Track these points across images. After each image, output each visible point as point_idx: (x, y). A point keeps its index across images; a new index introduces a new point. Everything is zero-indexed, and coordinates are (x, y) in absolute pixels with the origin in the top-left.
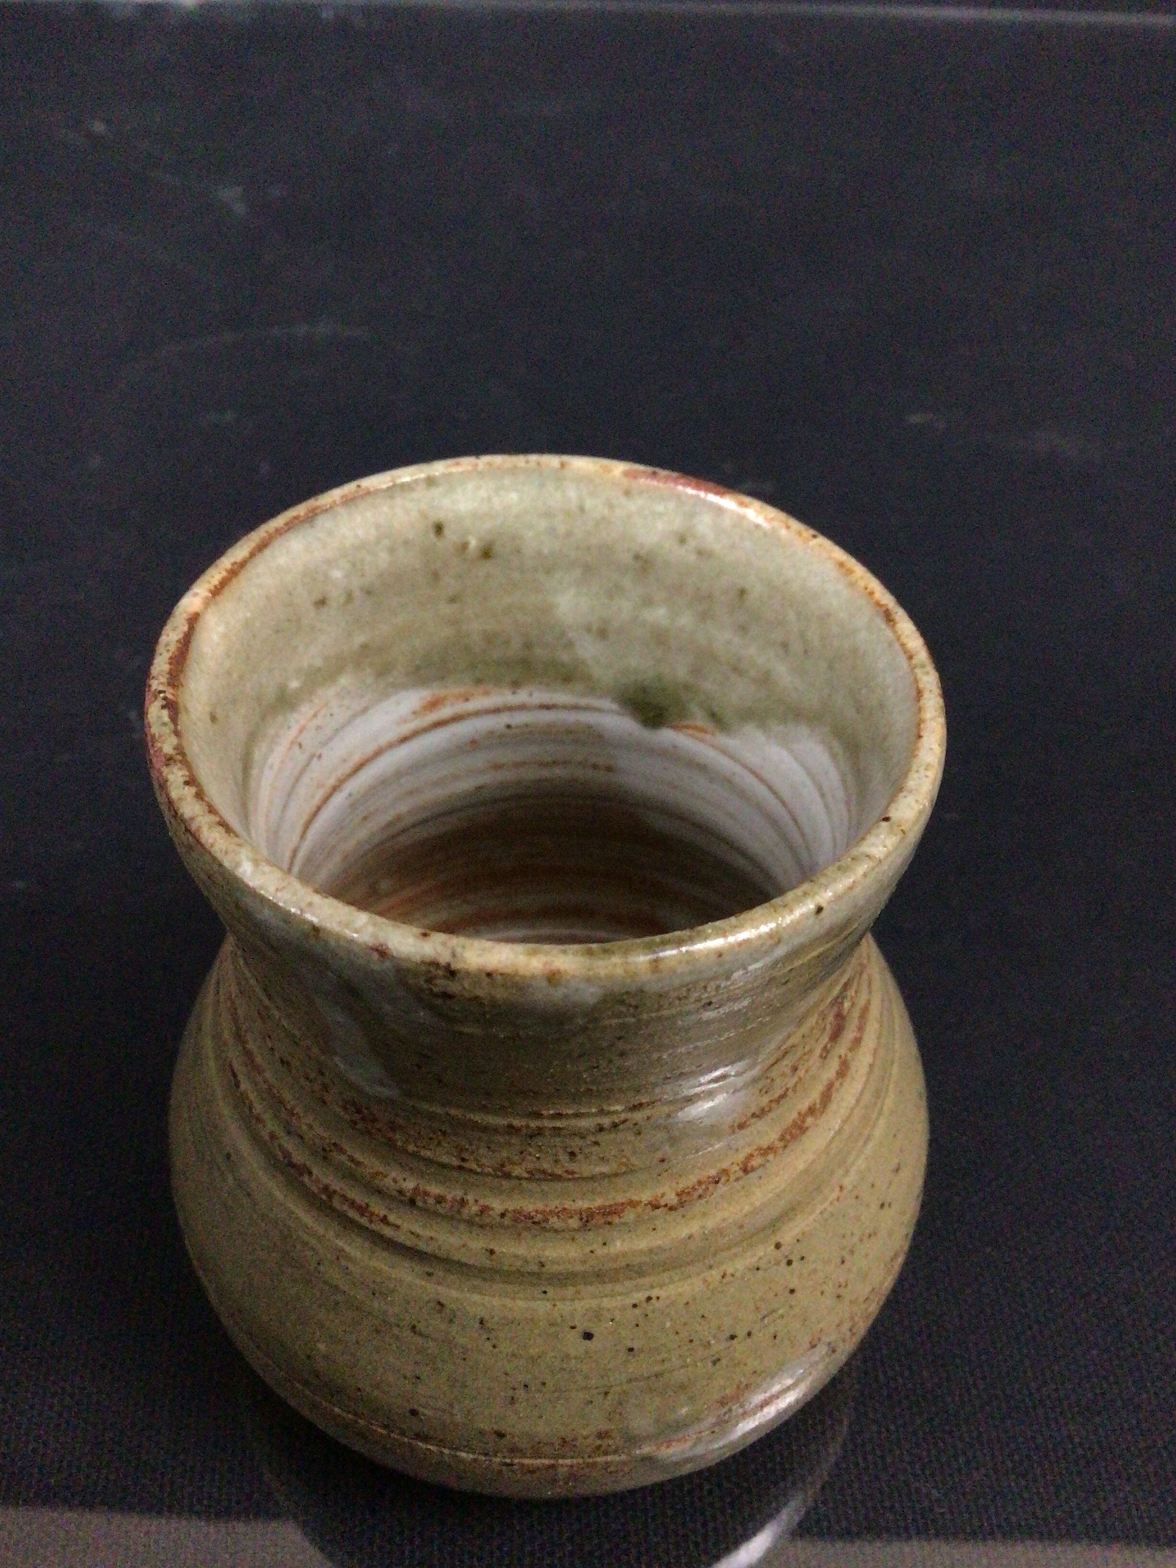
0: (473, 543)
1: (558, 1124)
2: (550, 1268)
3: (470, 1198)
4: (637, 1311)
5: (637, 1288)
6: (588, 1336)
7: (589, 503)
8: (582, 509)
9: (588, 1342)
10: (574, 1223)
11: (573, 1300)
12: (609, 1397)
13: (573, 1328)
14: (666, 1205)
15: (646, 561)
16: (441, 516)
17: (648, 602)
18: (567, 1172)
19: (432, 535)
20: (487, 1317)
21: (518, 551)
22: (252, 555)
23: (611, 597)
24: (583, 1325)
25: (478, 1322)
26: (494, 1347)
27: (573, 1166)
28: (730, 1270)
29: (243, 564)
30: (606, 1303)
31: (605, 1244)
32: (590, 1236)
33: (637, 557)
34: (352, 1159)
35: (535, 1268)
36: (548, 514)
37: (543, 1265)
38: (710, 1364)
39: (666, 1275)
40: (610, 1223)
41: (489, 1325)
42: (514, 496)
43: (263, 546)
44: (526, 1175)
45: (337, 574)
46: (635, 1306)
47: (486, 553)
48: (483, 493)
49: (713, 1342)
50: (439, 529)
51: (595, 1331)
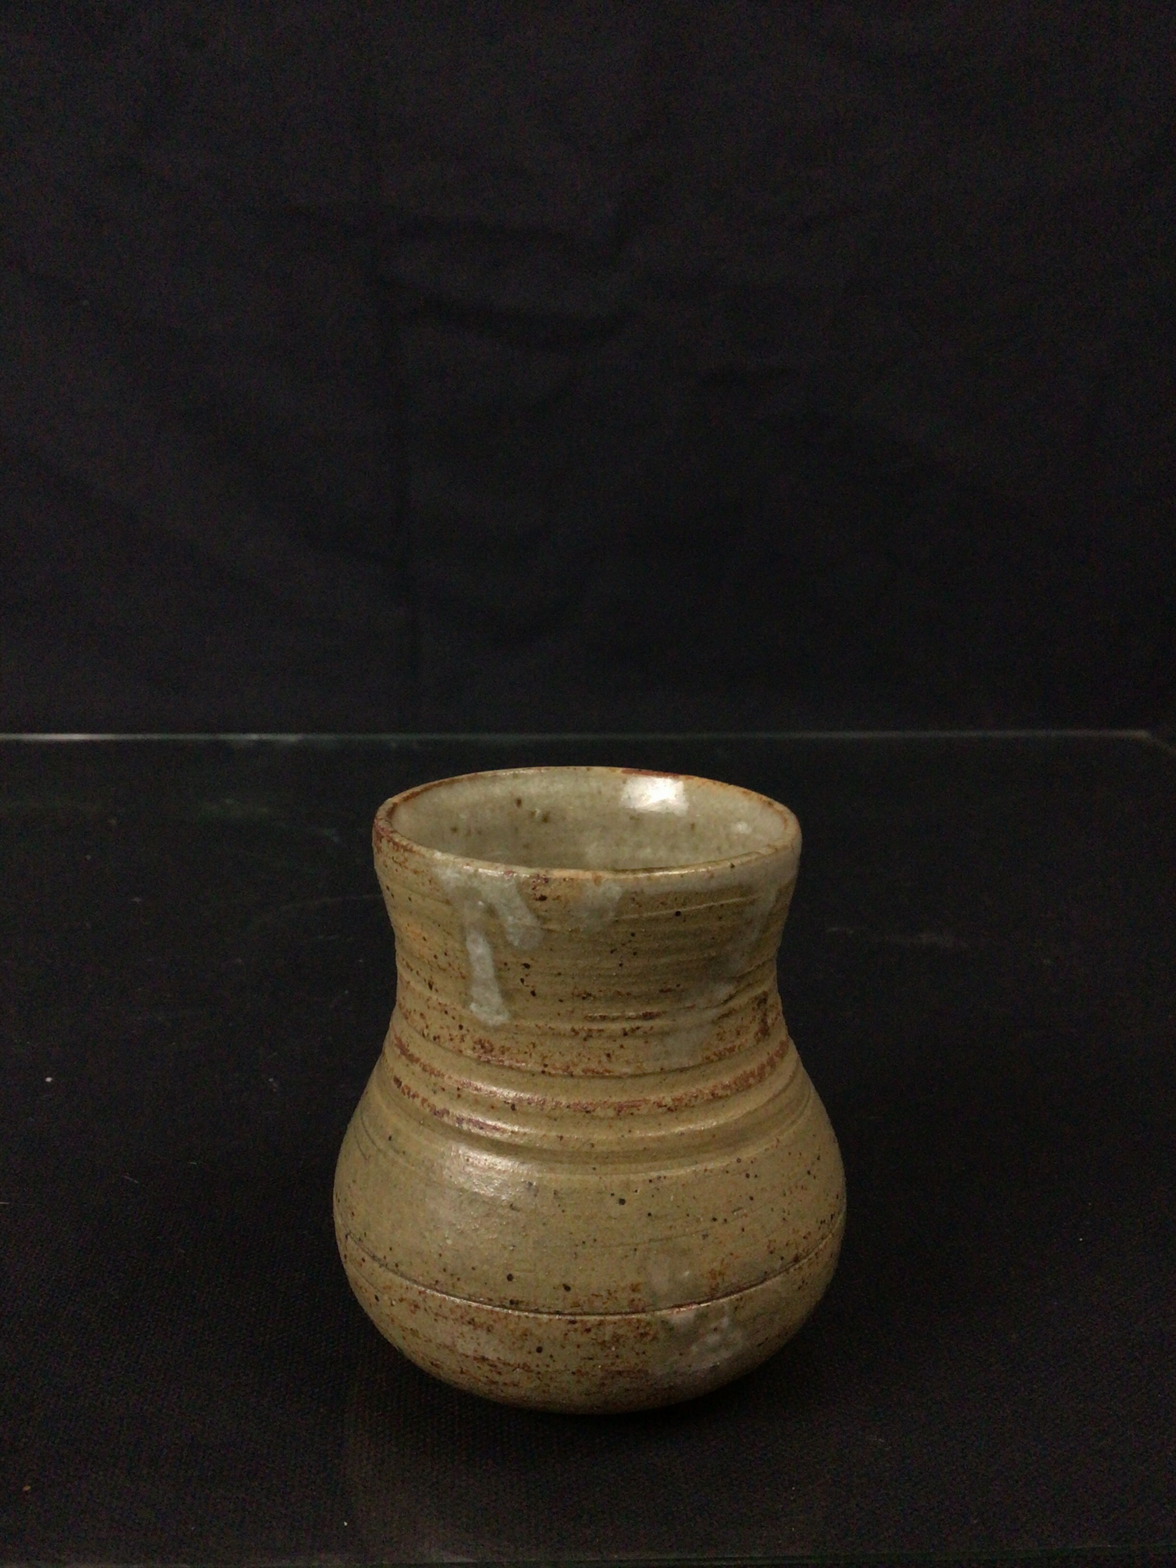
0: (538, 811)
1: (602, 1026)
2: (599, 1148)
3: (549, 1098)
4: (652, 1186)
5: (652, 1169)
6: (622, 1202)
7: (603, 789)
8: (600, 793)
9: (622, 1206)
10: (611, 1113)
11: (611, 1174)
12: (638, 1253)
13: (612, 1195)
14: (666, 1106)
15: (638, 819)
16: (519, 795)
17: (640, 846)
18: (607, 1071)
19: (515, 805)
20: (558, 1189)
21: (564, 819)
22: (422, 791)
23: (618, 845)
24: (619, 1195)
25: (553, 1193)
26: (563, 1211)
27: (609, 1066)
28: (709, 1168)
29: (418, 794)
30: (632, 1177)
31: (630, 1131)
32: (620, 1124)
33: (632, 818)
34: (476, 1089)
35: (586, 1148)
36: (580, 796)
37: (593, 1145)
38: (701, 1237)
39: (669, 1162)
40: (632, 1114)
41: (559, 1195)
42: (561, 786)
43: (426, 790)
44: (581, 1073)
45: (463, 816)
46: (650, 1181)
47: (545, 819)
48: (544, 784)
49: (702, 1219)
50: (519, 802)
51: (626, 1198)
